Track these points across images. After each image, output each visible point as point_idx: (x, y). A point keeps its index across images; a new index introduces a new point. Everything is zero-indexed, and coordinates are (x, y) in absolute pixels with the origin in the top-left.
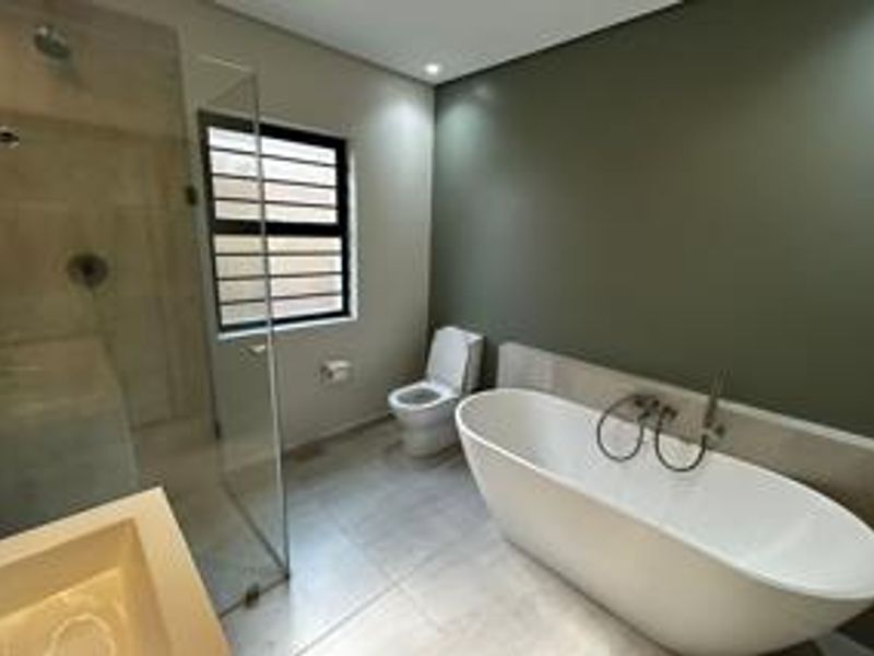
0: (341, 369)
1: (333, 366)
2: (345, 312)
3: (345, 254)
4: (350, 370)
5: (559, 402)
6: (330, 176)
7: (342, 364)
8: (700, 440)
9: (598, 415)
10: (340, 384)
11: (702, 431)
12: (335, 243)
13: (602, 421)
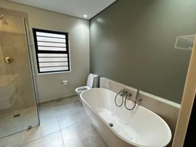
0: (65, 82)
1: (64, 81)
2: (69, 70)
3: (68, 57)
4: (68, 82)
5: (111, 91)
6: (64, 41)
7: (66, 81)
8: (135, 102)
9: (116, 94)
10: (65, 86)
11: (135, 100)
12: (66, 55)
13: (117, 95)
